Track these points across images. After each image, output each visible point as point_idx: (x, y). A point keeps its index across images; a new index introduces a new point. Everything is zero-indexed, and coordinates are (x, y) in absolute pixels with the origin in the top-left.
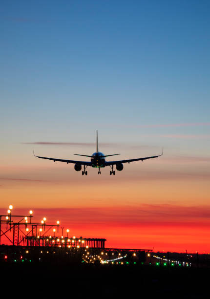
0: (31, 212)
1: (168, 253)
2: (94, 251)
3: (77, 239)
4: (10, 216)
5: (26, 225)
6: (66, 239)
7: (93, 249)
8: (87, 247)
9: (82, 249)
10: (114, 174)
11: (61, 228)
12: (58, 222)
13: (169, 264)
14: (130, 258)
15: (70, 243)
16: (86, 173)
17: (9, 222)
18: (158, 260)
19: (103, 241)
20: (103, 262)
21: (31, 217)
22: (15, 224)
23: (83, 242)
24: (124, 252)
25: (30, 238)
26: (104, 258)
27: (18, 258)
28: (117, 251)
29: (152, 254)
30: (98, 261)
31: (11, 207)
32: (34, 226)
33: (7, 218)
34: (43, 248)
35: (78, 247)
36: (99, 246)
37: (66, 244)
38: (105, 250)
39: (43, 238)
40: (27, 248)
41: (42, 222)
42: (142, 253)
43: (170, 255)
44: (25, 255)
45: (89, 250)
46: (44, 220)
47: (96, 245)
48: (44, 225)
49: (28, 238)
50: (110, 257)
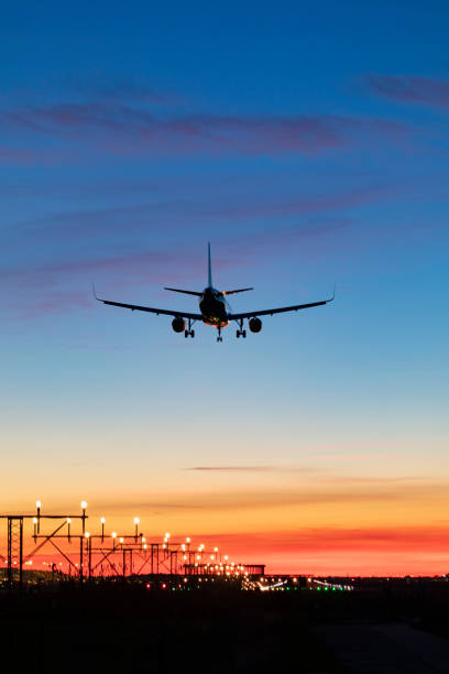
0: (188, 540)
1: (330, 577)
2: (254, 578)
3: (235, 566)
4: (167, 544)
5: (184, 553)
6: (224, 566)
7: (253, 575)
8: (246, 574)
9: (241, 576)
10: (244, 336)
11: (219, 555)
12: (216, 549)
13: (330, 589)
14: (290, 583)
15: (229, 570)
16: (192, 334)
17: (166, 551)
18: (318, 585)
19: (262, 567)
20: (263, 589)
21: (188, 544)
22: (172, 552)
23: (242, 568)
24: (284, 578)
25: (188, 566)
26: (264, 584)
27: (176, 586)
28: (277, 577)
29: (313, 578)
30: (258, 589)
31: (168, 535)
32: (192, 553)
33: (164, 546)
34: (201, 576)
35: (237, 574)
36: (258, 572)
37: (224, 571)
38: (265, 577)
39: (201, 566)
40: (185, 576)
41: (200, 550)
42: (302, 579)
43: (331, 580)
44: (183, 584)
45: (248, 577)
46: (201, 548)
47: (255, 571)
48: (203, 552)
49: (185, 566)
50: (270, 583)
